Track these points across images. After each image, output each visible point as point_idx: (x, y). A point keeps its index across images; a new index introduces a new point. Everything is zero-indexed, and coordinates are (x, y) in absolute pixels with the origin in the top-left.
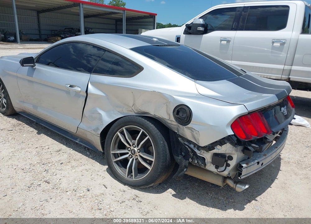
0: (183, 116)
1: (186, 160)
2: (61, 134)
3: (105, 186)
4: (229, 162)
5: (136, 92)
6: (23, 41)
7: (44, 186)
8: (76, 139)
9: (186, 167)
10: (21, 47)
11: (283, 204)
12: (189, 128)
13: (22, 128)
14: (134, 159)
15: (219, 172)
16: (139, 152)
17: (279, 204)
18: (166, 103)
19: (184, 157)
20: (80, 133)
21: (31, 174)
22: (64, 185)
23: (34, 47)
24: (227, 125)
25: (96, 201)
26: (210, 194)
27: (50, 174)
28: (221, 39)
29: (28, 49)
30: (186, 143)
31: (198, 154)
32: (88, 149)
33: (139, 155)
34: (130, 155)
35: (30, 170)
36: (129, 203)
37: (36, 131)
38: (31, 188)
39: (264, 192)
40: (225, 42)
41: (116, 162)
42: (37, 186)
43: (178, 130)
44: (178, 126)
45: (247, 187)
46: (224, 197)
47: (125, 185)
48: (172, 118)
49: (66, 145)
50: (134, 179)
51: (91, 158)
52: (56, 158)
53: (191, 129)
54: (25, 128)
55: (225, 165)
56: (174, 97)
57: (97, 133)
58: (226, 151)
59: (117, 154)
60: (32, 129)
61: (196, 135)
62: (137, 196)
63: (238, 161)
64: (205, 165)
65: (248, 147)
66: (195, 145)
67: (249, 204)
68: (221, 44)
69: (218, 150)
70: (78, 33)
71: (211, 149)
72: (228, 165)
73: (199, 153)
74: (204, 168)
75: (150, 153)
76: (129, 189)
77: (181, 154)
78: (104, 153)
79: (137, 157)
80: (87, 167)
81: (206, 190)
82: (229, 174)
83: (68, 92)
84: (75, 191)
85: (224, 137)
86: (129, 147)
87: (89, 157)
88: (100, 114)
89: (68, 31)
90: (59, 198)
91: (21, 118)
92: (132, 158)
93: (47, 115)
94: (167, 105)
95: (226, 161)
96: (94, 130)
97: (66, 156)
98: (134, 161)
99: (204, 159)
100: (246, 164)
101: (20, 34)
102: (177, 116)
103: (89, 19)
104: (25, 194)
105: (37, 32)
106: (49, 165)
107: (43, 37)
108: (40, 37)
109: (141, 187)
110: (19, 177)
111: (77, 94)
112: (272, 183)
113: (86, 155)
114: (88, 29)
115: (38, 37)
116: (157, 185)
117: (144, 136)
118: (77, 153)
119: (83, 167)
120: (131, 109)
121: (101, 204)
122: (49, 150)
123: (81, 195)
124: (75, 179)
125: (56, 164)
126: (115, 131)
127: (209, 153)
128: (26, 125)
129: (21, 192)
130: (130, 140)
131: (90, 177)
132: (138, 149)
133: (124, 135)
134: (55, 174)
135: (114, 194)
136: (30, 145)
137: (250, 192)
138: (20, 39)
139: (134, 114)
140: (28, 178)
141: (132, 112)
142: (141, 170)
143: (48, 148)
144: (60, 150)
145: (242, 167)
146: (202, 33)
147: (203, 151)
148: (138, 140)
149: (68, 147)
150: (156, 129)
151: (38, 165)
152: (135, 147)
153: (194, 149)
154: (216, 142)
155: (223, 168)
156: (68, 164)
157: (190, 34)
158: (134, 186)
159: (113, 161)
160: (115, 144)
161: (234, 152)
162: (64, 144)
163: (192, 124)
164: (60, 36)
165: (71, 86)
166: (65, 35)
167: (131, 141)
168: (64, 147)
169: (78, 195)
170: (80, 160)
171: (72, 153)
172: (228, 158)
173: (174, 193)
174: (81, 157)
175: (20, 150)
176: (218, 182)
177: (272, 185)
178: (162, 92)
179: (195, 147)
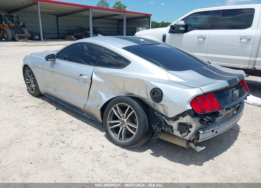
0: (157, 96)
1: (160, 128)
2: (74, 110)
3: (103, 146)
4: (190, 129)
5: (125, 79)
6: (45, 39)
7: (61, 144)
8: (84, 113)
9: (159, 133)
10: (44, 44)
11: (234, 163)
12: (161, 105)
13: (45, 105)
14: (124, 127)
15: (183, 136)
16: (127, 122)
17: (231, 163)
18: (146, 87)
19: (158, 125)
20: (86, 109)
21: (52, 137)
22: (74, 144)
23: (54, 44)
24: (187, 103)
25: (96, 156)
26: (178, 154)
27: (64, 137)
28: (199, 36)
29: (49, 45)
30: (160, 116)
31: (168, 124)
32: (93, 121)
33: (127, 124)
34: (121, 124)
35: (51, 134)
36: (119, 158)
37: (55, 108)
38: (52, 145)
39: (221, 154)
40: (202, 39)
41: (112, 129)
42: (56, 144)
43: (154, 107)
44: (154, 103)
45: (204, 148)
46: (189, 157)
47: (117, 146)
48: (150, 98)
49: (77, 118)
50: (123, 142)
51: (94, 127)
52: (69, 127)
53: (162, 105)
54: (48, 105)
55: (187, 132)
56: (151, 82)
57: (98, 109)
58: (187, 121)
59: (112, 123)
60: (52, 106)
61: (166, 110)
62: (125, 153)
63: (197, 129)
64: (173, 131)
65: (203, 118)
66: (166, 117)
67: (207, 162)
68: (198, 41)
69: (181, 120)
70: (88, 32)
71: (176, 119)
72: (189, 132)
73: (169, 122)
74: (172, 133)
75: (134, 123)
76: (120, 149)
77: (157, 124)
78: (103, 123)
79: (125, 125)
80: (91, 133)
81: (176, 152)
82: (190, 138)
83: (78, 80)
84: (82, 149)
85: (185, 111)
86: (120, 118)
87: (93, 127)
88: (100, 95)
89: (80, 30)
90: (71, 152)
91: (45, 98)
92: (122, 127)
93: (63, 96)
94: (146, 88)
95: (188, 129)
96: (96, 106)
97: (76, 125)
98: (124, 128)
99: (172, 127)
100: (203, 131)
101: (43, 34)
102: (153, 96)
103: (96, 20)
104: (48, 149)
105: (56, 32)
106: (64, 131)
107: (61, 36)
108: (58, 36)
109: (128, 147)
110: (44, 138)
111: (85, 80)
112: (228, 148)
113: (91, 125)
114: (95, 29)
115: (56, 36)
116: (140, 146)
117: (130, 110)
118: (84, 123)
119: (88, 133)
120: (122, 91)
121: (99, 157)
122: (64, 121)
123: (86, 151)
124: (82, 141)
125: (69, 131)
126: (110, 107)
127: (175, 122)
128: (48, 103)
129: (45, 148)
130: (121, 113)
131: (93, 140)
132: (127, 120)
133: (117, 110)
134: (68, 137)
135: (109, 151)
136: (51, 117)
137: (209, 154)
138: (43, 38)
139: (124, 95)
140: (50, 139)
141: (122, 93)
142: (128, 135)
143: (64, 120)
144: (72, 121)
145: (200, 133)
146: (183, 32)
147: (171, 121)
148: (126, 113)
149: (78, 119)
150: (139, 105)
151: (57, 131)
152: (124, 119)
153: (165, 120)
154: (180, 114)
155: (185, 134)
156: (77, 131)
157: (174, 33)
158: (123, 146)
159: (109, 128)
160: (111, 116)
161: (192, 122)
162: (75, 117)
163: (163, 102)
164: (74, 35)
165: (81, 75)
166: (77, 34)
167: (122, 115)
168: (75, 119)
169: (84, 151)
170: (86, 128)
171: (80, 123)
172: (189, 126)
173: (152, 152)
174: (87, 126)
175: (44, 121)
176: (184, 145)
177: (228, 149)
178: (143, 79)
179: (165, 118)
